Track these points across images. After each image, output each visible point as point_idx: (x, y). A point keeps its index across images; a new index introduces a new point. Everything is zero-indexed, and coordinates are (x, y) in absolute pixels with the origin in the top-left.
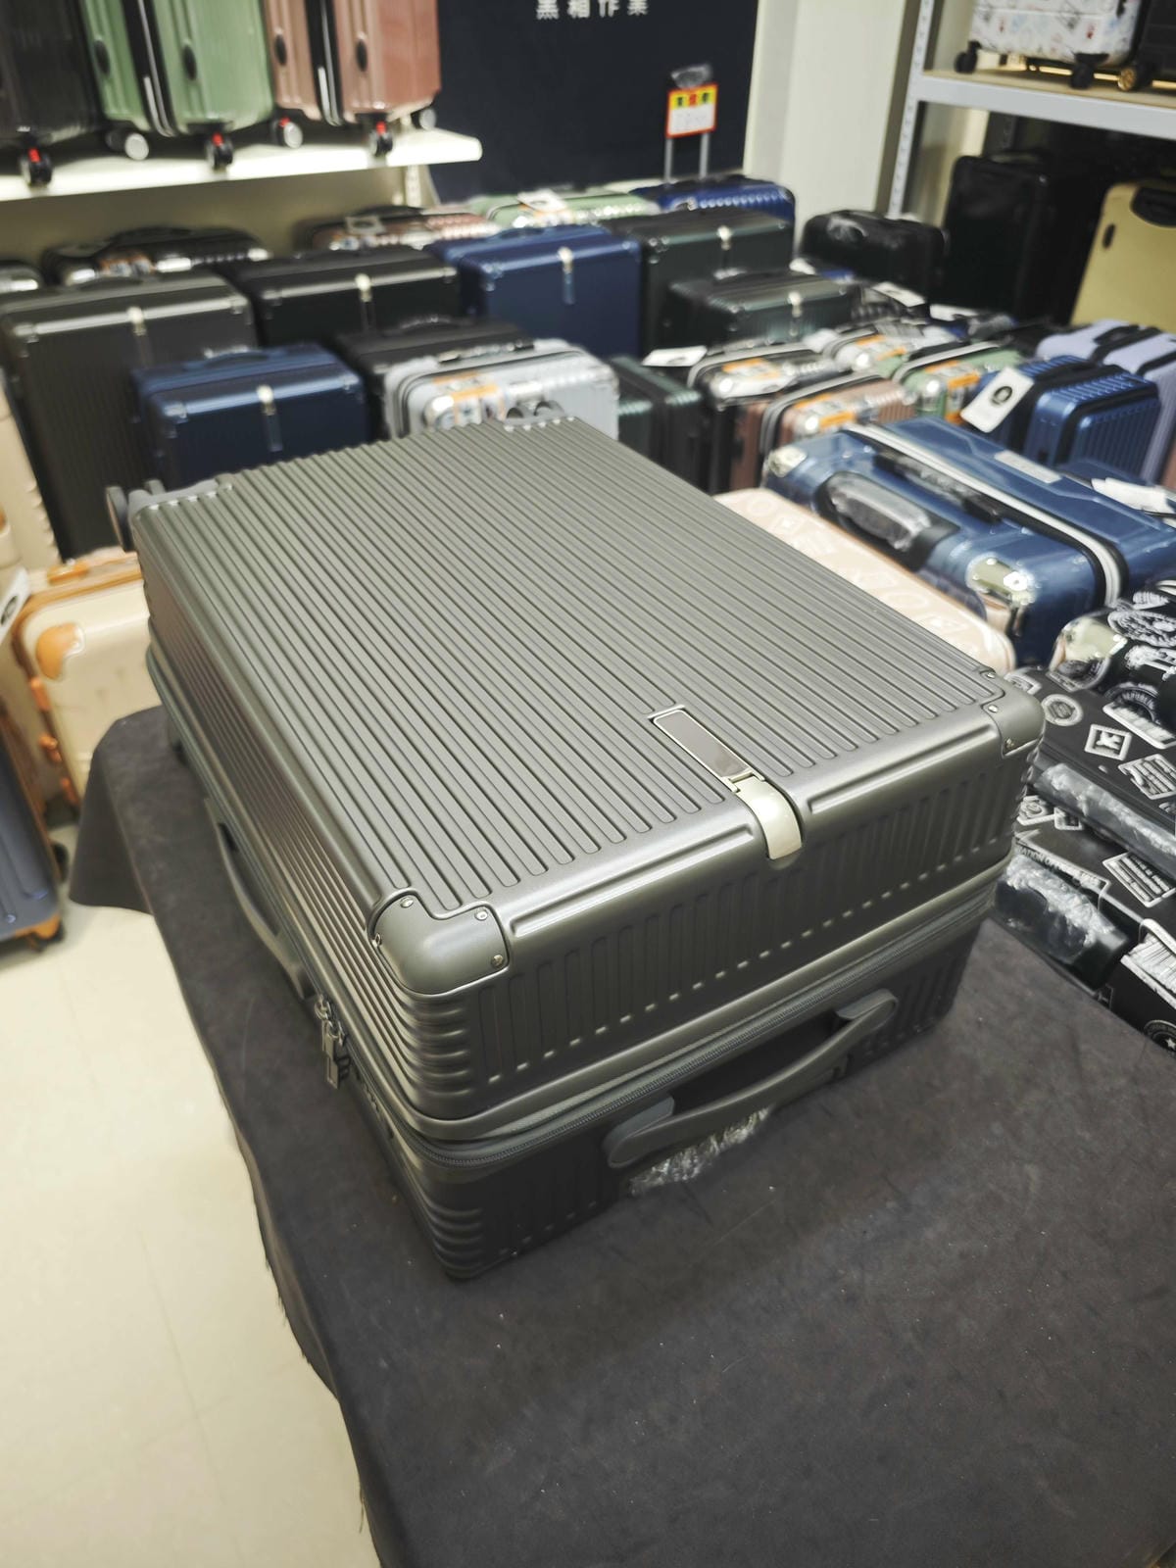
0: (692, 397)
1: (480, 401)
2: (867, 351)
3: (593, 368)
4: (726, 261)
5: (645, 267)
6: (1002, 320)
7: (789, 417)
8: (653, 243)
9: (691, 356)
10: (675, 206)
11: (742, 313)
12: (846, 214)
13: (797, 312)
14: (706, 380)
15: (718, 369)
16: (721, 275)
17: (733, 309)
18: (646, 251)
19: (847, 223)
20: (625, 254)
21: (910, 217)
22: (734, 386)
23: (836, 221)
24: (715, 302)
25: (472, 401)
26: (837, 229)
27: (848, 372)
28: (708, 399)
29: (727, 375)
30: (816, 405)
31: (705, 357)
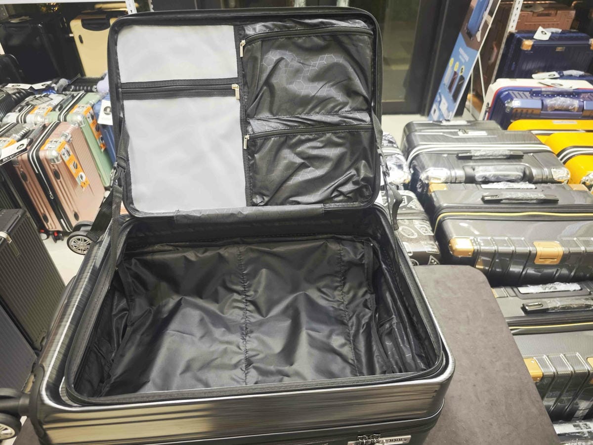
2: (37, 114)
7: (42, 154)
27: (44, 127)
30: (47, 145)
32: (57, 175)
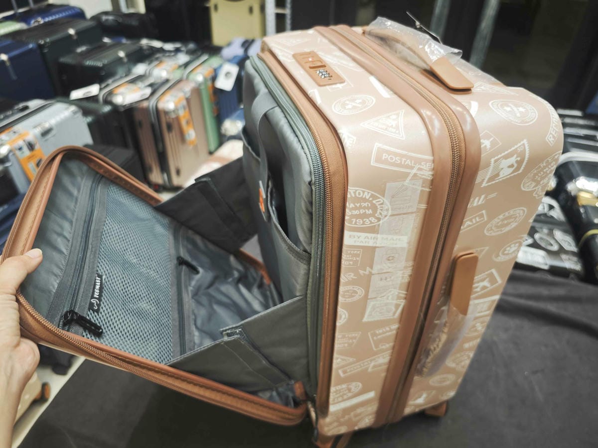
0: (107, 109)
1: (24, 141)
2: (164, 70)
3: (67, 109)
4: (78, 43)
5: (43, 55)
6: (191, 46)
7: (161, 106)
8: (42, 42)
9: (93, 90)
10: (33, 24)
11: (104, 65)
12: (106, 13)
13: (125, 60)
14: (109, 99)
15: (111, 93)
16: (79, 50)
17: (99, 64)
18: (40, 47)
19: (111, 18)
20: (31, 50)
21: (132, 11)
22: (124, 98)
23: (104, 18)
24: (88, 63)
25: (20, 143)
26: (107, 20)
27: (167, 81)
28: (116, 108)
29: (116, 94)
30: (167, 97)
31: (101, 89)
32: (170, 127)
